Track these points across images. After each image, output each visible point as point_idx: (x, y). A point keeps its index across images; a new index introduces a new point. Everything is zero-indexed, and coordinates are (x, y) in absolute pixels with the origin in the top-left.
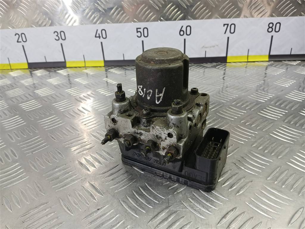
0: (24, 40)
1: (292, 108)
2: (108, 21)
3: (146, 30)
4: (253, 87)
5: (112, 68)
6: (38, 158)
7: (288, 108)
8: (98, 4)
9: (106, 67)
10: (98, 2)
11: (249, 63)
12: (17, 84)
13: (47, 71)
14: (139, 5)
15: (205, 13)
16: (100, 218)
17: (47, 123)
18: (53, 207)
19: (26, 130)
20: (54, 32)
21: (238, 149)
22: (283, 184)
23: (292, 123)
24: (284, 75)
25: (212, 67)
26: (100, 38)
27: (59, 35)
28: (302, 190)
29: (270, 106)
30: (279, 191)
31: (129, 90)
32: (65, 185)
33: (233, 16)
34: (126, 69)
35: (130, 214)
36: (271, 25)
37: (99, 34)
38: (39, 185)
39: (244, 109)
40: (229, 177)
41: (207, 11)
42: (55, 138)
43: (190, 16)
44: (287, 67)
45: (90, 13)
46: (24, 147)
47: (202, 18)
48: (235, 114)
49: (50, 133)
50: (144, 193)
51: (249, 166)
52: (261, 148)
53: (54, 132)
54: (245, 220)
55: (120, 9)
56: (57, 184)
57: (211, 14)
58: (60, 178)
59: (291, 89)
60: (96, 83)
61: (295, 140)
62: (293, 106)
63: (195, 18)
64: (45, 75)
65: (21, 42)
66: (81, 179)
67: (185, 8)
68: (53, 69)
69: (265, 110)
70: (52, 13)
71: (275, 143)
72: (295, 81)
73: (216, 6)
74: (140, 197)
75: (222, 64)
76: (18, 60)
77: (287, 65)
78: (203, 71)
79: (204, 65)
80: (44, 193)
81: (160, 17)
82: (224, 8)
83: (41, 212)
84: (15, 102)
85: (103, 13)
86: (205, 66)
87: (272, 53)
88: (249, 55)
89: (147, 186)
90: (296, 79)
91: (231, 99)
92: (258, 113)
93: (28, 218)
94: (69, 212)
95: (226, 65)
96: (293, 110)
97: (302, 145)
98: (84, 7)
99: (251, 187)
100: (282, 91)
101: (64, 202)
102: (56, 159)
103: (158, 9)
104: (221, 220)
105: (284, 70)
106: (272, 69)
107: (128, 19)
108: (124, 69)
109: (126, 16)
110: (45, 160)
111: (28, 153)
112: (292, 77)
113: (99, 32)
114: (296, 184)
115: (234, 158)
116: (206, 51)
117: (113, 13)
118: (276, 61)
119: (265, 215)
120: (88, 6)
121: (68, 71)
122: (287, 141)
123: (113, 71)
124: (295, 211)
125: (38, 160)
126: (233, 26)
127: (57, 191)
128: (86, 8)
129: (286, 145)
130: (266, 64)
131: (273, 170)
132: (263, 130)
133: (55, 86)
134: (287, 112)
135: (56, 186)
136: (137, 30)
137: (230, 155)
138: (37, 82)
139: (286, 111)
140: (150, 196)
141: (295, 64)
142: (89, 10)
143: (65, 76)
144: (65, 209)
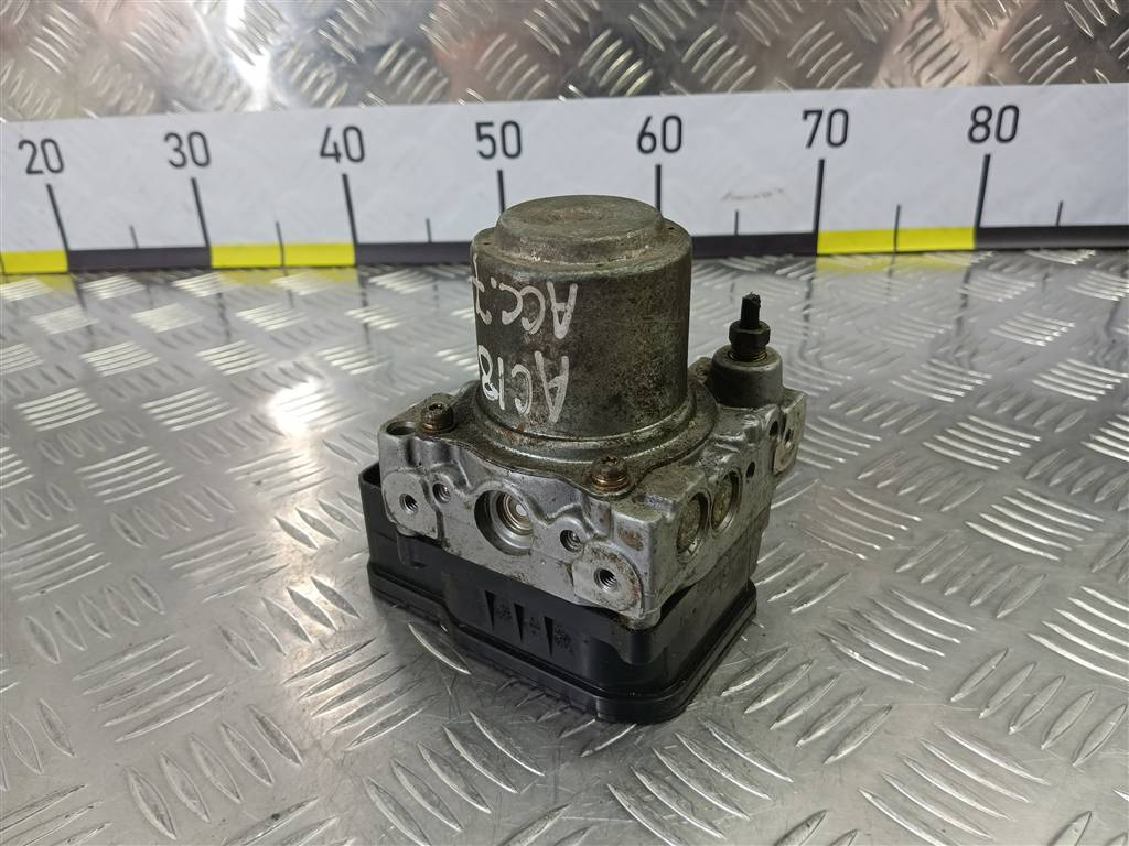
0: (55, 164)
1: (1056, 426)
2: (371, 96)
3: (510, 131)
4: (913, 346)
5: (384, 273)
7: (1042, 425)
8: (332, 32)
9: (362, 267)
10: (330, 26)
11: (899, 259)
12: (20, 328)
14: (486, 35)
15: (732, 68)
18: (100, 803)
19: (29, 502)
20: (167, 137)
21: (842, 580)
22: (1014, 718)
23: (1056, 481)
24: (1029, 304)
25: (761, 271)
26: (338, 160)
27: (185, 148)
28: (1086, 745)
29: (972, 418)
30: (995, 750)
31: (441, 353)
32: (157, 719)
33: (837, 80)
34: (437, 277)
35: (399, 838)
36: (982, 116)
37: (335, 145)
38: (54, 717)
39: (875, 427)
40: (801, 690)
41: (741, 61)
42: (135, 534)
43: (679, 82)
44: (1045, 271)
45: (302, 66)
46: (13, 570)
47: (723, 89)
48: (836, 448)
49: (119, 515)
50: (463, 752)
51: (882, 649)
52: (932, 576)
53: (135, 513)
55: (412, 51)
56: (123, 715)
57: (756, 71)
58: (141, 691)
59: (1056, 353)
60: (316, 326)
61: (1066, 548)
62: (1062, 419)
63: (695, 86)
64: (129, 297)
65: (40, 172)
66: (219, 694)
67: (660, 51)
68: (160, 274)
69: (951, 431)
70: (158, 65)
71: (987, 561)
72: (1071, 325)
73: (776, 41)
74: (443, 770)
75: (797, 262)
76: (31, 242)
77: (1044, 265)
78: (730, 283)
79: (734, 263)
80: (70, 750)
81: (563, 81)
82: (804, 49)
83: (48, 825)
84: (3, 396)
85: (350, 67)
86: (733, 269)
87: (989, 221)
88: (901, 226)
89: (478, 724)
90: (1076, 315)
91: (827, 389)
92: (926, 444)
94: (159, 826)
95: (814, 263)
96: (1059, 434)
97: (1092, 566)
98: (279, 42)
99: (886, 732)
100: (1023, 360)
101: (142, 785)
102: (130, 616)
103: (558, 52)
105: (1032, 285)
106: (985, 280)
107: (445, 88)
108: (429, 274)
109: (436, 80)
110: (87, 618)
111: (26, 591)
112: (1060, 308)
113: (336, 136)
114: (1062, 718)
115: (824, 617)
116: (737, 214)
117: (389, 68)
118: (1001, 250)
119: (937, 843)
120: (293, 39)
121: (216, 284)
122: (1034, 551)
123: (389, 281)
124: (1058, 827)
125: (62, 618)
126: (838, 119)
127: (123, 743)
128: (285, 48)
129: (1028, 567)
130: (966, 261)
131: (977, 664)
132: (941, 507)
133: (160, 339)
134: (1037, 439)
135: (121, 720)
136: (479, 131)
137: (809, 605)
138: (98, 321)
139: (1034, 435)
140: (485, 765)
141: (1073, 263)
142: (297, 53)
143: (203, 300)
144: (143, 815)
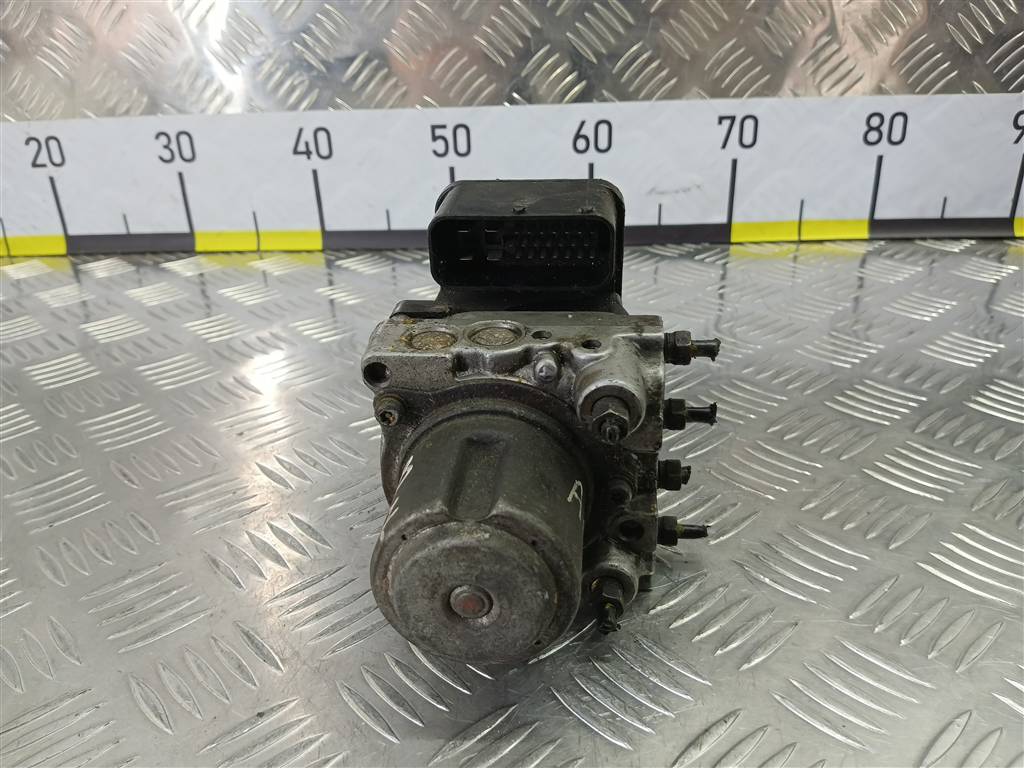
0: (57, 159)
1: (940, 389)
2: (339, 101)
3: (461, 132)
4: (815, 320)
5: (349, 257)
6: (69, 543)
7: (929, 388)
8: (305, 45)
9: (329, 252)
10: (303, 39)
11: (803, 247)
12: (25, 302)
13: (129, 262)
14: (439, 50)
15: (656, 79)
16: (263, 743)
17: (112, 427)
18: (105, 704)
19: (37, 449)
20: (157, 136)
21: (754, 518)
22: (904, 633)
23: (941, 434)
24: (917, 285)
25: (681, 256)
26: (309, 158)
27: (174, 146)
28: (967, 655)
29: (867, 381)
32: (154, 633)
33: (749, 92)
34: (395, 261)
35: (369, 732)
36: (875, 122)
37: (307, 144)
38: (63, 631)
39: (782, 389)
40: (718, 609)
41: (664, 73)
42: (133, 477)
43: (608, 90)
44: (931, 257)
45: (279, 74)
46: (24, 507)
47: (648, 97)
48: (748, 406)
49: (118, 462)
50: (424, 661)
51: (788, 575)
52: (831, 515)
53: (132, 459)
54: (767, 751)
55: (376, 62)
56: (125, 630)
57: (677, 82)
58: (140, 609)
59: (942, 326)
60: (290, 302)
61: (949, 491)
62: (946, 383)
63: (624, 96)
64: (122, 276)
65: (44, 166)
66: (209, 612)
67: (593, 63)
68: (149, 256)
69: (849, 392)
70: (151, 72)
71: (880, 501)
72: (954, 303)
73: (694, 55)
74: (407, 675)
75: (713, 249)
76: (34, 227)
77: (930, 252)
78: (653, 267)
79: (657, 249)
80: (78, 659)
81: (507, 90)
82: (719, 63)
83: (60, 722)
84: (12, 360)
85: (321, 77)
86: (657, 255)
87: (881, 214)
88: (804, 218)
90: (959, 295)
91: (738, 358)
92: (827, 403)
93: (13, 741)
94: (158, 722)
95: (728, 250)
96: (944, 395)
97: (972, 506)
98: (258, 53)
99: (793, 644)
100: (911, 333)
101: (142, 689)
102: (129, 546)
103: (503, 64)
104: (683, 753)
105: (920, 269)
106: (878, 265)
107: (404, 95)
108: (388, 258)
109: (396, 86)
110: (90, 548)
111: (37, 525)
112: (945, 289)
113: (308, 136)
114: (947, 632)
115: (738, 548)
116: (660, 206)
117: (355, 77)
118: (893, 240)
119: (838, 737)
120: (271, 50)
121: (198, 265)
122: (922, 494)
123: (351, 263)
124: (943, 724)
125: (69, 548)
126: (749, 124)
127: (124, 653)
128: (263, 58)
129: (916, 507)
130: (863, 249)
131: (872, 587)
132: (840, 456)
133: (151, 312)
134: (924, 399)
135: (123, 634)
136: (433, 133)
138: (93, 297)
139: (922, 396)
140: (443, 671)
141: (956, 250)
142: (275, 62)
143: (188, 279)
144: (144, 714)
